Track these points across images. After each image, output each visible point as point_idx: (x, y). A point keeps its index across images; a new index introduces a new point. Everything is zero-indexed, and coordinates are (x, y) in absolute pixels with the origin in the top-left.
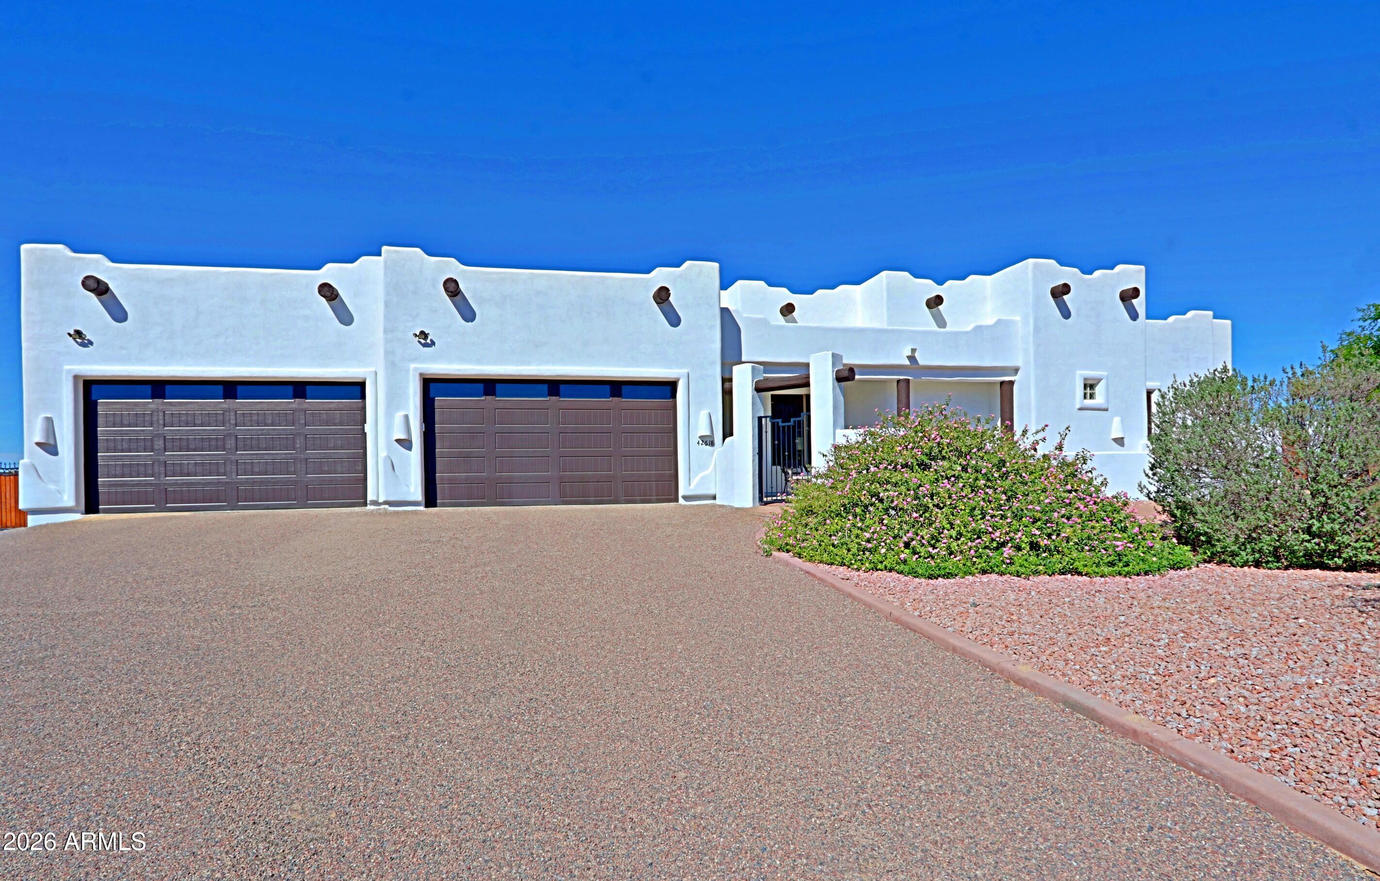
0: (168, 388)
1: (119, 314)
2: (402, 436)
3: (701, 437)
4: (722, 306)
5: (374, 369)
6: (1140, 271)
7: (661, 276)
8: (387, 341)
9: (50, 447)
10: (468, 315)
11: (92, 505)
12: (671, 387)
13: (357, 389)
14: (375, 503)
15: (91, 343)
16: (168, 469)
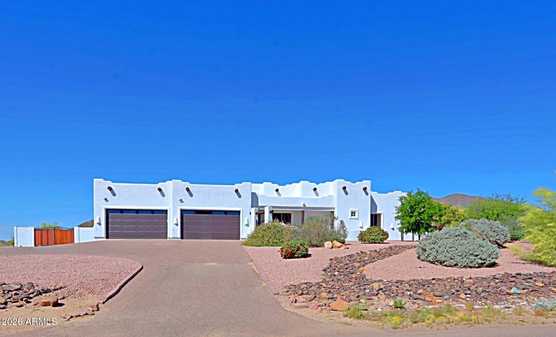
0: (124, 211)
1: (114, 194)
2: (176, 223)
3: (246, 224)
4: (252, 192)
5: (169, 207)
6: (369, 182)
7: (237, 186)
8: (173, 202)
9: (99, 224)
10: (191, 195)
11: (107, 237)
12: (239, 212)
13: (166, 211)
14: (169, 238)
15: (108, 201)
16: (124, 229)
